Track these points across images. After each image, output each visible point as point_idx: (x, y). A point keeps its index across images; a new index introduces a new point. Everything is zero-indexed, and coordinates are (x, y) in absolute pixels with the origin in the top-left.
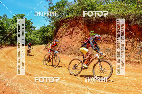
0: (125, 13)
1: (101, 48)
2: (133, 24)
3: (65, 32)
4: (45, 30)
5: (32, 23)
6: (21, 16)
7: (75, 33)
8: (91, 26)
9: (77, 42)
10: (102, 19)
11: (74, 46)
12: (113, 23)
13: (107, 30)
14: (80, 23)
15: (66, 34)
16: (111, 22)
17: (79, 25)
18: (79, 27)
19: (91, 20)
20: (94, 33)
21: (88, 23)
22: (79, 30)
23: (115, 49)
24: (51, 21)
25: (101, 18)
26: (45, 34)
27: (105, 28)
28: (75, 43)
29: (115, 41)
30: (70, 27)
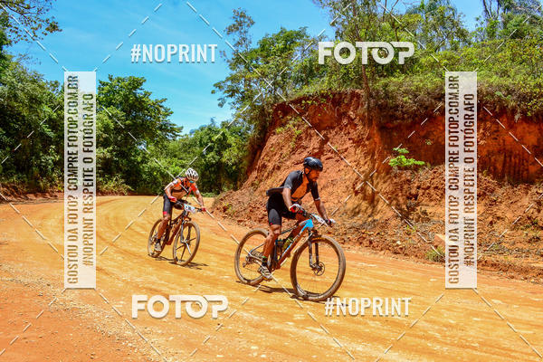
0: (532, 84)
1: (435, 219)
3: (293, 151)
4: (212, 142)
5: (166, 110)
6: (130, 84)
7: (329, 155)
8: (398, 128)
9: (340, 189)
11: (327, 205)
12: (484, 120)
14: (353, 117)
15: (296, 157)
17: (346, 126)
18: (349, 133)
19: (398, 106)
20: (407, 156)
21: (384, 116)
22: (349, 144)
23: (491, 223)
24: (238, 105)
25: (435, 99)
26: (213, 157)
28: (331, 194)
29: (492, 191)
30: (312, 132)
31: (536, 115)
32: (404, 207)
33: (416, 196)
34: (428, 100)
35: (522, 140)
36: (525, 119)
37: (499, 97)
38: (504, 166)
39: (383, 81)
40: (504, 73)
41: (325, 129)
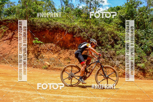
0: (70, 24)
1: (45, 58)
2: (77, 36)
7: (15, 38)
10: (48, 27)
11: (14, 54)
12: (58, 32)
13: (52, 39)
15: (4, 38)
16: (56, 32)
19: (36, 26)
20: (38, 40)
23: (59, 59)
25: (46, 25)
27: (50, 37)
28: (15, 50)
29: (60, 51)
30: (10, 31)
31: (71, 32)
32: (37, 54)
33: (40, 52)
34: (44, 25)
35: (67, 38)
36: (68, 33)
37: (62, 27)
38: (63, 45)
39: (32, 18)
40: (64, 21)
41: (14, 30)
